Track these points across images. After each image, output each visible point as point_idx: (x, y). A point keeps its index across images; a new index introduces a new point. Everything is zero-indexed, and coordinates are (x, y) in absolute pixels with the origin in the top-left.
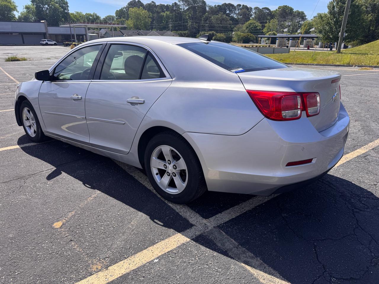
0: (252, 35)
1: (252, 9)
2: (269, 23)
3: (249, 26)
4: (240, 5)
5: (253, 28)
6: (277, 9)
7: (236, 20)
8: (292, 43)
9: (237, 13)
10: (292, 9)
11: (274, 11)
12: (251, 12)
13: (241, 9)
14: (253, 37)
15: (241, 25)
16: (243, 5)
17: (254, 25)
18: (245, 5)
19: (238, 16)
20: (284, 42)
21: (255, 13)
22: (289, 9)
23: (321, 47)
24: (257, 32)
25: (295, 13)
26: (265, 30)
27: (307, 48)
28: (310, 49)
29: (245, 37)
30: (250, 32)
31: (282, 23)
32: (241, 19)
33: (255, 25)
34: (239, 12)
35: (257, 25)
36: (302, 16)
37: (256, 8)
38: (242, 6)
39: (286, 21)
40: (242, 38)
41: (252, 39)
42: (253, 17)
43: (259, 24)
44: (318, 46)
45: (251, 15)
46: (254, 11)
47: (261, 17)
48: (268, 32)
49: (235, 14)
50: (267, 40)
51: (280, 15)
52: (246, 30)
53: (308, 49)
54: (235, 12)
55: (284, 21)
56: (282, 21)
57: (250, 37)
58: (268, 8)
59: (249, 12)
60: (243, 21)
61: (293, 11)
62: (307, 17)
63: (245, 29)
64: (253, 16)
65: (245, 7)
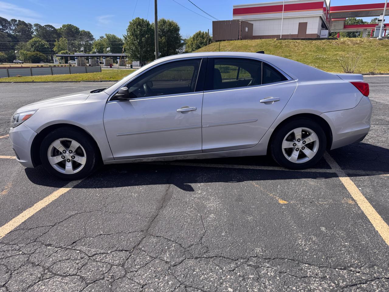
0: (41, 54)
1: (32, 25)
2: (58, 41)
3: (35, 44)
4: (15, 21)
5: (39, 46)
6: (62, 27)
7: (14, 36)
8: (92, 62)
9: (14, 29)
10: (77, 29)
11: (59, 29)
12: (31, 29)
13: (17, 25)
14: (44, 56)
15: (24, 43)
16: (19, 21)
17: (40, 43)
18: (21, 20)
19: (16, 33)
20: (83, 61)
21: (37, 30)
22: (75, 28)
23: (120, 65)
24: (46, 51)
25: (82, 32)
26: (55, 49)
27: (109, 67)
28: (113, 67)
29: (34, 56)
30: (37, 51)
31: (73, 42)
32: (21, 36)
33: (42, 44)
34: (15, 28)
35: (43, 43)
36: (89, 35)
37: (36, 25)
38: (17, 22)
39: (76, 40)
40: (30, 57)
41: (42, 58)
42: (35, 35)
43: (46, 43)
44: (117, 65)
45: (32, 33)
46: (34, 28)
47: (45, 35)
48: (59, 51)
49: (11, 30)
50: (61, 59)
51: (67, 33)
52: (32, 49)
53: (111, 67)
54: (10, 28)
55: (74, 40)
56: (72, 40)
57: (40, 56)
58: (52, 26)
59: (29, 29)
60: (24, 38)
61: (80, 31)
62: (94, 37)
63: (30, 47)
64: (35, 33)
65: (22, 23)
